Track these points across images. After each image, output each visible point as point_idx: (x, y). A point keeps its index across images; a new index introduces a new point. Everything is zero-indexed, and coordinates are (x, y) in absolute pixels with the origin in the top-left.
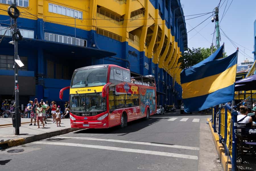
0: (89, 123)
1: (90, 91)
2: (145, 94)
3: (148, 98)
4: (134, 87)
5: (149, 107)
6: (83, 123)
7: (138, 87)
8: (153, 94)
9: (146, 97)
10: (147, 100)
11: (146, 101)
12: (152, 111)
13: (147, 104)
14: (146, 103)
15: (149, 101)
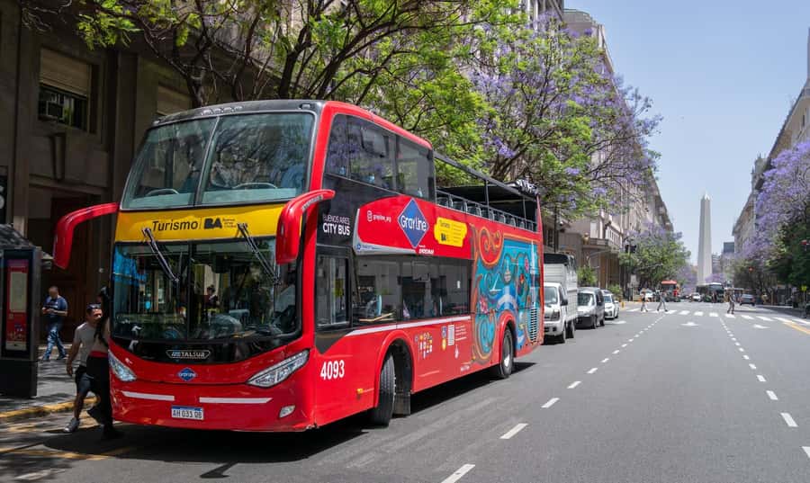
0: (202, 400)
1: (217, 229)
2: (497, 260)
3: (508, 278)
4: (447, 225)
5: (514, 319)
6: (171, 398)
7: (469, 228)
8: (530, 261)
9: (502, 275)
10: (507, 288)
11: (501, 294)
12: (526, 338)
13: (503, 306)
14: (500, 302)
15: (512, 293)
